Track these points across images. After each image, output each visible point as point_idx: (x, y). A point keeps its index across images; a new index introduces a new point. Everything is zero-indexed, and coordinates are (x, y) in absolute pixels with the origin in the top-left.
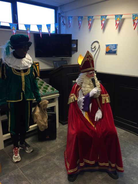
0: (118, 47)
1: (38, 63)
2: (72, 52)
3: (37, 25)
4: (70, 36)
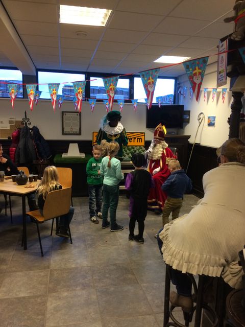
0: (216, 119)
1: (144, 133)
2: (184, 123)
4: (182, 107)
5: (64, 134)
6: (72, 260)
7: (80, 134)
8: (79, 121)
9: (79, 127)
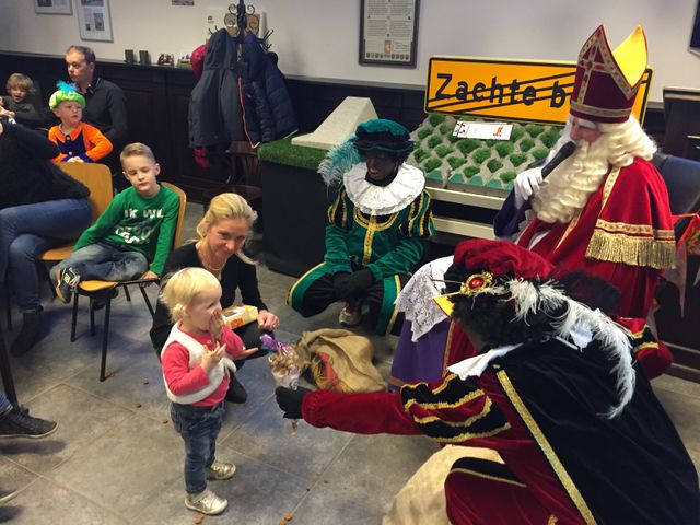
1: (650, 71)
5: (363, 61)
8: (412, 15)
9: (411, 38)
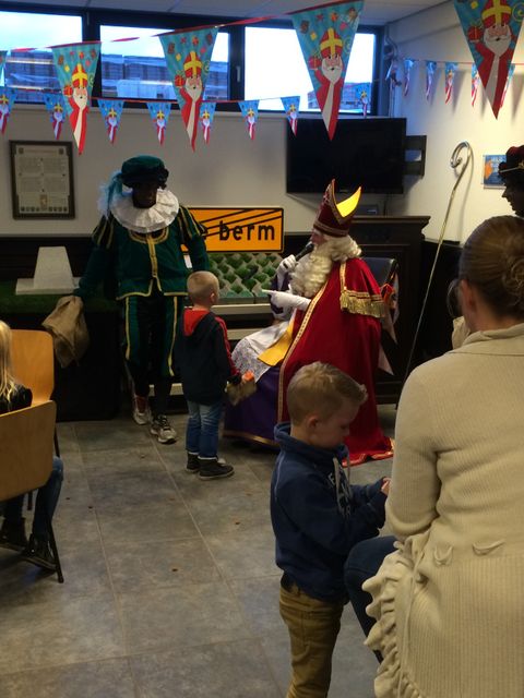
1: (282, 210)
2: (407, 177)
3: (282, 99)
5: (18, 214)
6: (65, 640)
7: (70, 214)
8: (66, 172)
9: (67, 193)
